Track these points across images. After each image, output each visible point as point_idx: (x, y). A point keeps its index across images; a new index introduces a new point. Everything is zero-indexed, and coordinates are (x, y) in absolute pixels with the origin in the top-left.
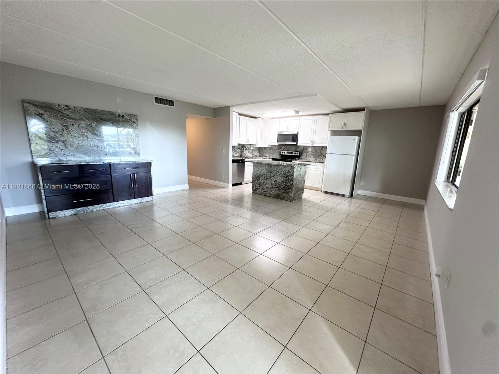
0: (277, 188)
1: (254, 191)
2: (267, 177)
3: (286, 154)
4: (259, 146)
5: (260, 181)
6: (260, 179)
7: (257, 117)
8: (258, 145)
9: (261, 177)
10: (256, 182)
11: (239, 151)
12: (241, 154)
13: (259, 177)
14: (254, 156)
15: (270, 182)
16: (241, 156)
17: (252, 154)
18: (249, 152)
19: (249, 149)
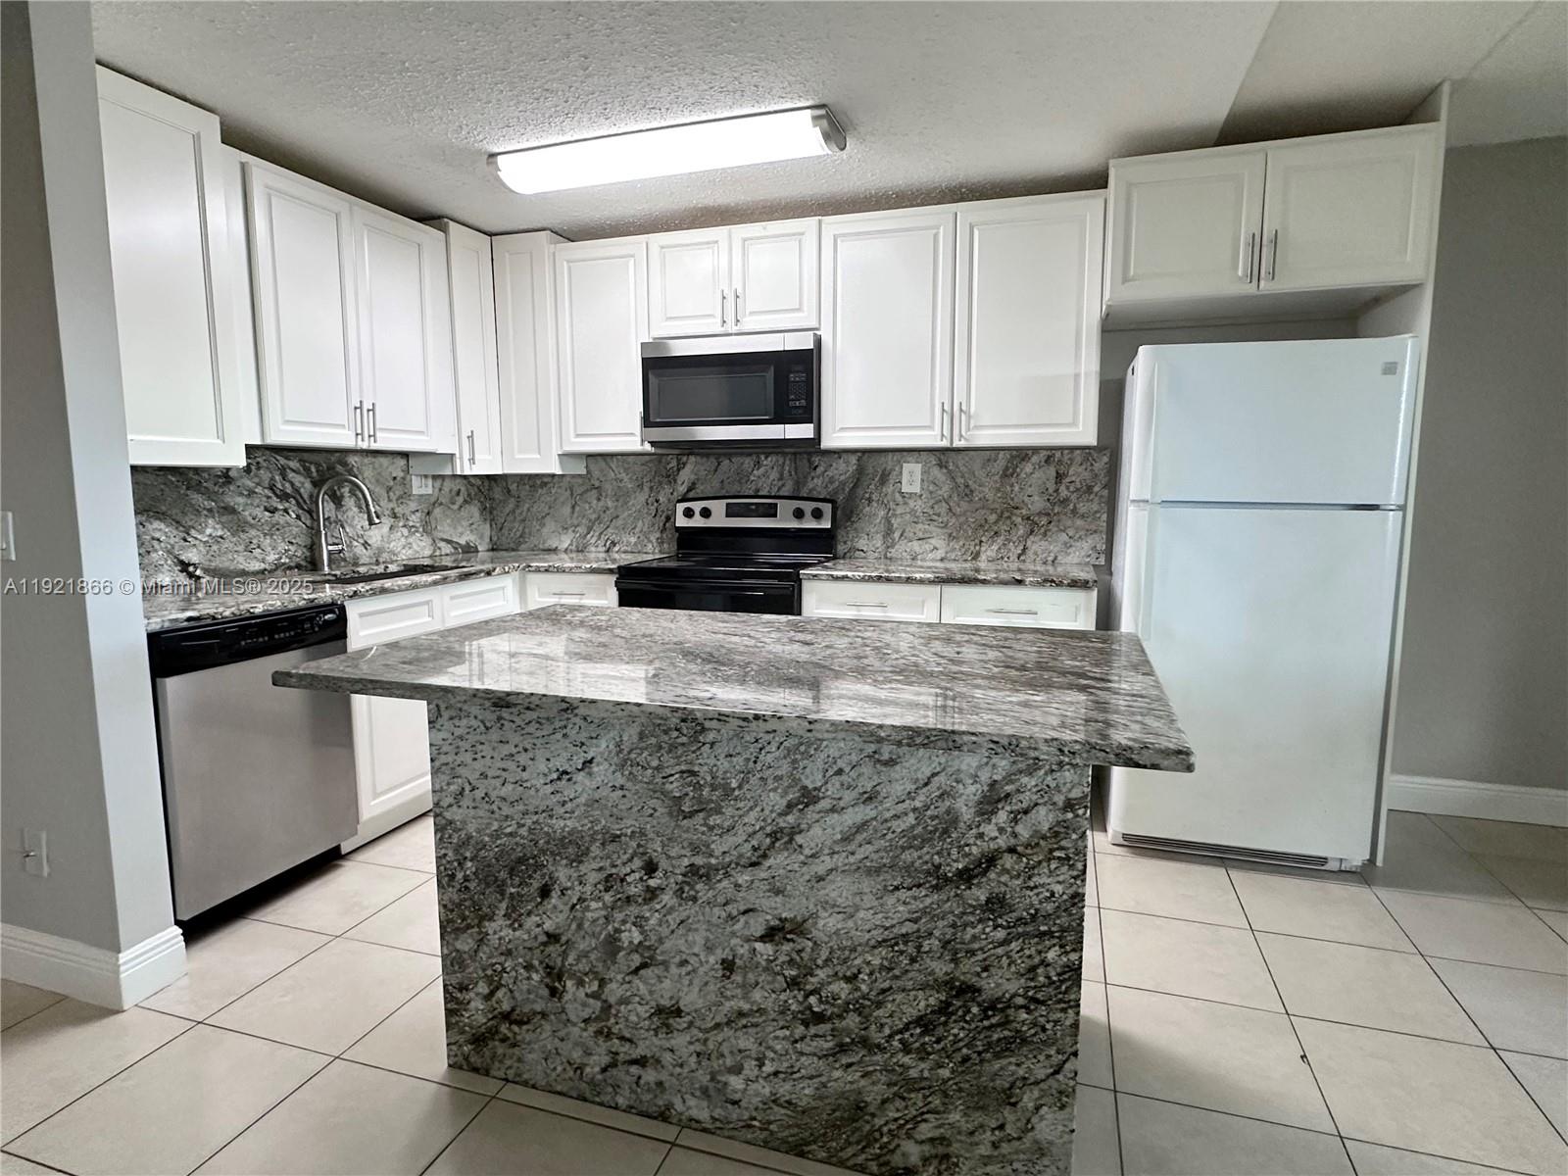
0: (820, 1018)
1: (479, 1040)
2: (651, 868)
3: (719, 519)
4: (488, 464)
5: (554, 916)
6: (545, 892)
7: (440, 217)
8: (472, 460)
9: (563, 874)
10: (498, 929)
11: (291, 520)
12: (313, 547)
13: (522, 864)
14: (447, 549)
15: (699, 938)
16: (313, 564)
17: (425, 538)
18: (401, 524)
19: (394, 498)
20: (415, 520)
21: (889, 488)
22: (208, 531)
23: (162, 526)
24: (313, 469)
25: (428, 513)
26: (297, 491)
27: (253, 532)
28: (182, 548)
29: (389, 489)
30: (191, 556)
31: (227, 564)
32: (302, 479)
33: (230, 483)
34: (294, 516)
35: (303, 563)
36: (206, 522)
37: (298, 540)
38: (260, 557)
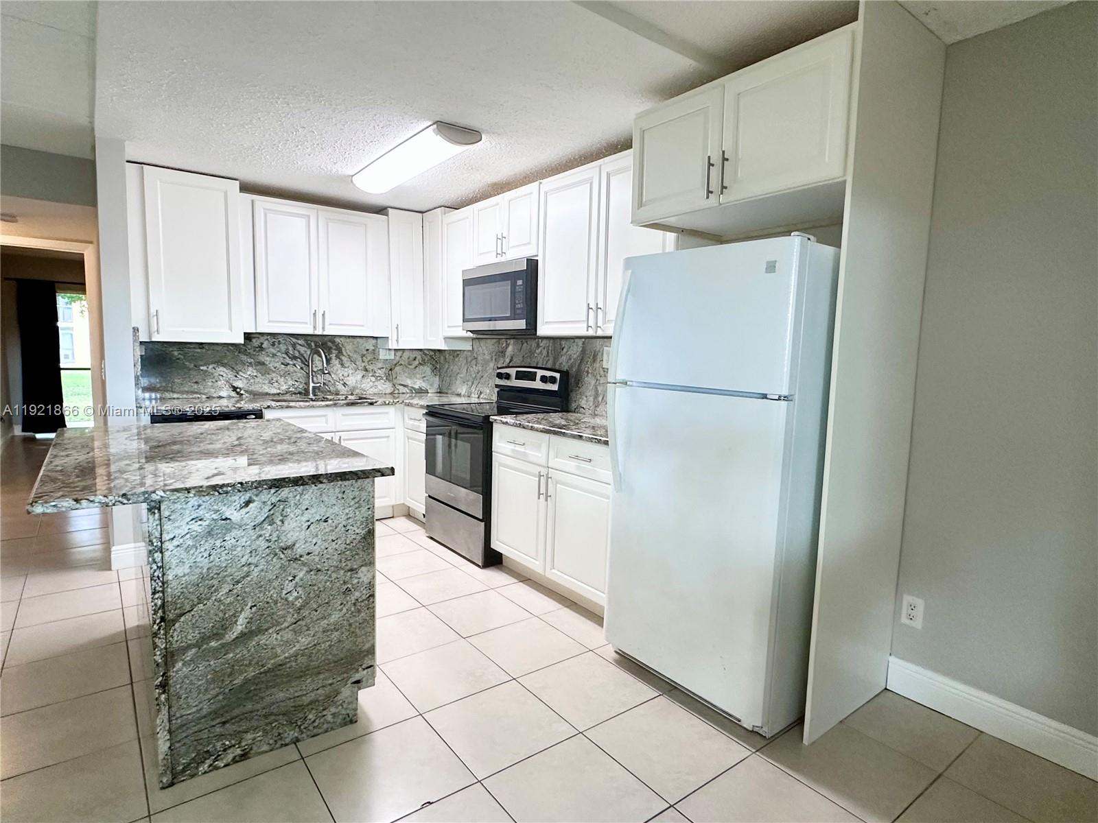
3: (512, 381)
8: (397, 341)
14: (404, 390)
17: (387, 383)
18: (370, 375)
19: (366, 360)
20: (380, 373)
21: (597, 365)
22: (249, 373)
23: (224, 369)
24: (313, 344)
25: (391, 370)
26: (302, 355)
27: (274, 375)
28: (234, 380)
29: (363, 356)
30: (238, 384)
31: (257, 389)
32: (306, 349)
33: (262, 351)
34: (299, 368)
35: (303, 392)
36: (248, 369)
37: (301, 380)
38: (277, 387)
